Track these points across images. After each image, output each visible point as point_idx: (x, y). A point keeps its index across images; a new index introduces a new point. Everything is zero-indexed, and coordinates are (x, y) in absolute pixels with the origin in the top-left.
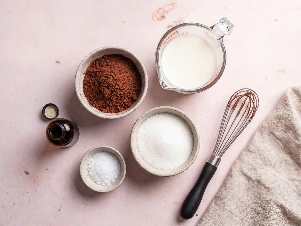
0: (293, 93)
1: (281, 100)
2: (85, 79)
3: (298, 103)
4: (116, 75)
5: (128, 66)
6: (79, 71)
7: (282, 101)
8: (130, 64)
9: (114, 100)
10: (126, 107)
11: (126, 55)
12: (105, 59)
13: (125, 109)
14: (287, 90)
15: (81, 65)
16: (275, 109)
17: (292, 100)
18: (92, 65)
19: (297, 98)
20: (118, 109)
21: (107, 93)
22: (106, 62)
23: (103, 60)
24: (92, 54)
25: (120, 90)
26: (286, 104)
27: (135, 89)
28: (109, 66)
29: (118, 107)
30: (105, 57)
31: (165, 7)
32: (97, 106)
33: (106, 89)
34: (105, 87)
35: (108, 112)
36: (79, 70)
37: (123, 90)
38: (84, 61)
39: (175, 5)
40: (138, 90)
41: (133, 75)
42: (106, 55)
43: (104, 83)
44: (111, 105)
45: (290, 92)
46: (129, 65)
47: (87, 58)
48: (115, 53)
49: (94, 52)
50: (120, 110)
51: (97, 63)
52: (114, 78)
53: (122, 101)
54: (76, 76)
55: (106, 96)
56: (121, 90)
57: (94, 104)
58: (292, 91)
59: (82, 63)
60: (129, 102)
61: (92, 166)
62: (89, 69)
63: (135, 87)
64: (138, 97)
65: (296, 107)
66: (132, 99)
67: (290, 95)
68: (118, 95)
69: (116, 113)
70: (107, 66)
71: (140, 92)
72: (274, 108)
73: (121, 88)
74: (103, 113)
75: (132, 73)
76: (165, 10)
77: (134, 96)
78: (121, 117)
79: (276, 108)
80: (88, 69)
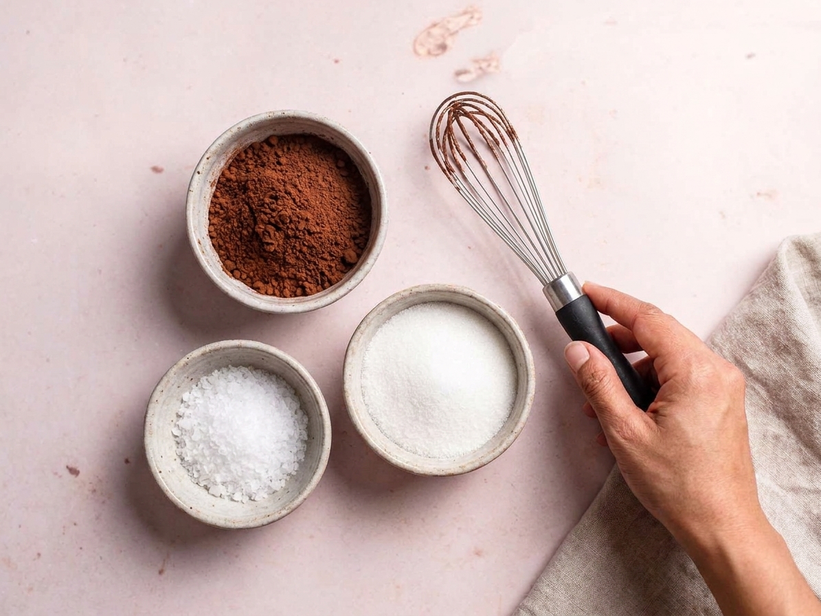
0: (795, 253)
1: (763, 271)
2: (215, 200)
3: (808, 282)
4: (300, 191)
5: (335, 168)
6: (197, 176)
7: (767, 274)
8: (341, 164)
9: (292, 261)
10: (325, 282)
11: (333, 139)
12: (271, 146)
13: (324, 288)
14: (780, 245)
15: (205, 160)
16: (747, 297)
17: (794, 274)
18: (237, 161)
19: (807, 267)
20: (303, 288)
21: (275, 241)
22: (276, 154)
23: (267, 148)
24: (235, 130)
25: (310, 233)
26: (777, 284)
27: (354, 233)
28: (284, 168)
29: (303, 281)
30: (274, 142)
31: (449, 22)
32: (244, 276)
33: (271, 229)
34: (270, 223)
35: (274, 294)
36: (199, 173)
37: (320, 235)
38: (213, 148)
39: (476, 16)
40: (361, 235)
41: (347, 194)
42: (275, 136)
43: (266, 214)
44: (284, 274)
45: (788, 251)
46: (338, 167)
47: (220, 141)
48: (299, 131)
49: (243, 125)
50: (308, 290)
51: (250, 155)
52: (294, 200)
53: (315, 264)
54: (189, 190)
55: (272, 249)
56: (314, 233)
57: (237, 269)
58: (793, 247)
59: (207, 156)
60: (334, 270)
61: (196, 422)
62: (227, 172)
63: (352, 227)
64: (359, 256)
65: (804, 291)
66: (343, 260)
67: (788, 260)
68: (305, 249)
69: (295, 298)
70: (279, 167)
71: (365, 244)
72: (744, 296)
73: (313, 229)
74: (260, 296)
75: (344, 188)
76: (448, 29)
77: (351, 254)
78: (311, 309)
79: (750, 294)
80: (223, 174)
